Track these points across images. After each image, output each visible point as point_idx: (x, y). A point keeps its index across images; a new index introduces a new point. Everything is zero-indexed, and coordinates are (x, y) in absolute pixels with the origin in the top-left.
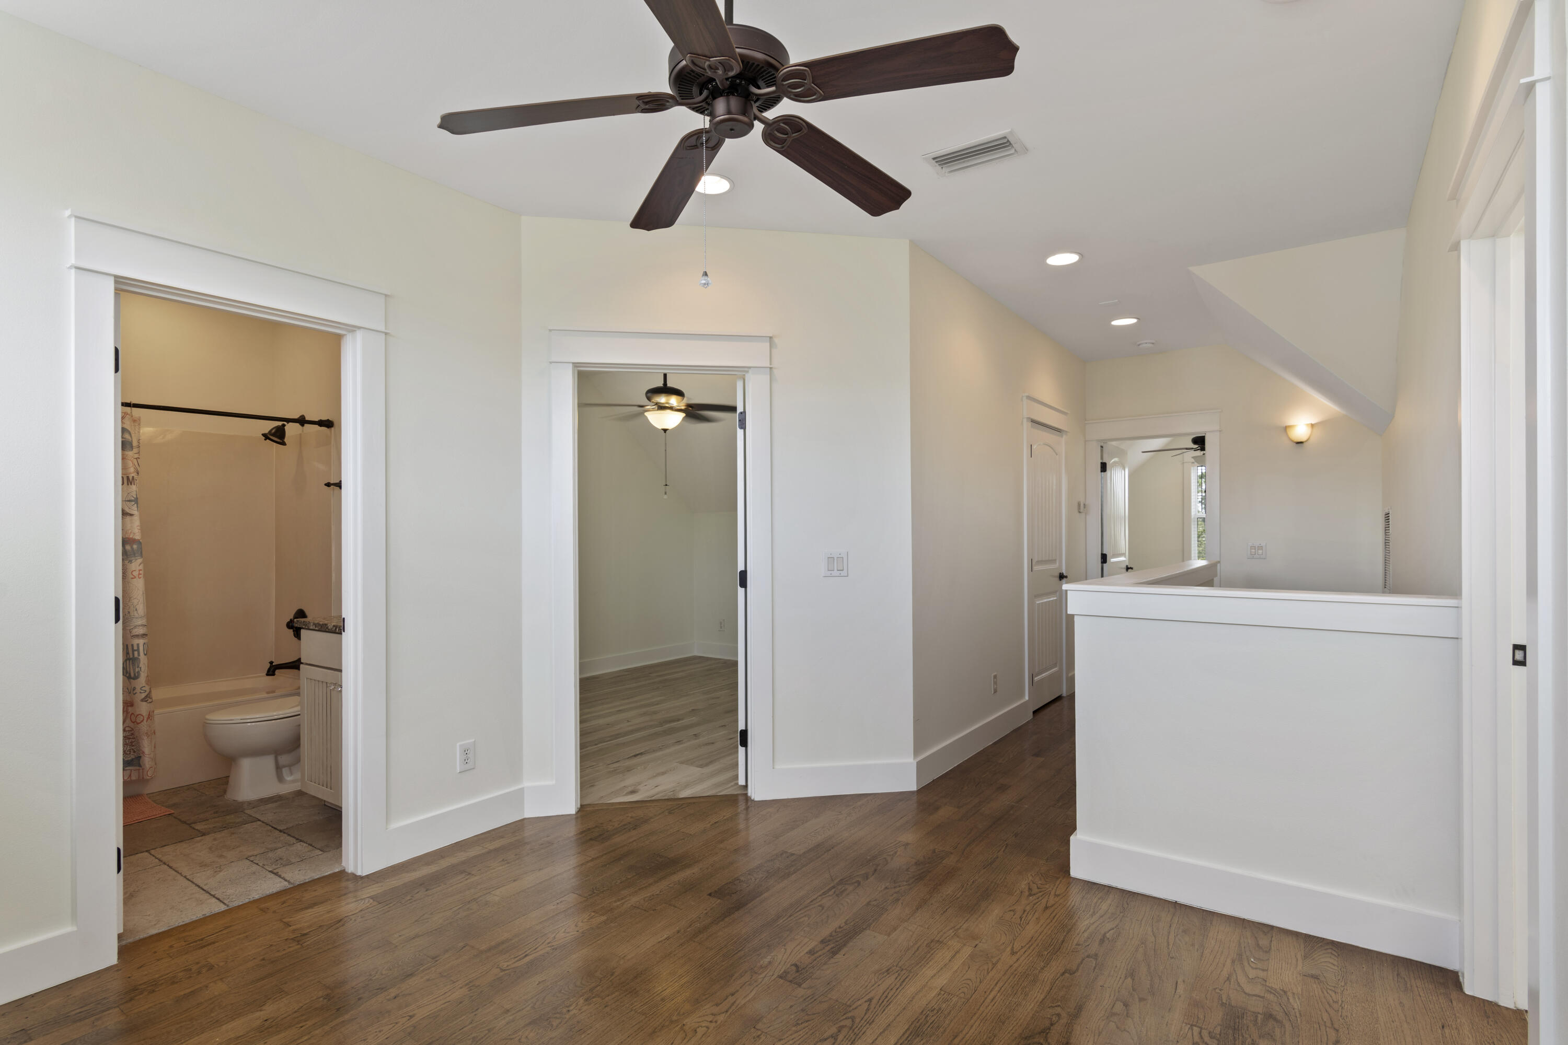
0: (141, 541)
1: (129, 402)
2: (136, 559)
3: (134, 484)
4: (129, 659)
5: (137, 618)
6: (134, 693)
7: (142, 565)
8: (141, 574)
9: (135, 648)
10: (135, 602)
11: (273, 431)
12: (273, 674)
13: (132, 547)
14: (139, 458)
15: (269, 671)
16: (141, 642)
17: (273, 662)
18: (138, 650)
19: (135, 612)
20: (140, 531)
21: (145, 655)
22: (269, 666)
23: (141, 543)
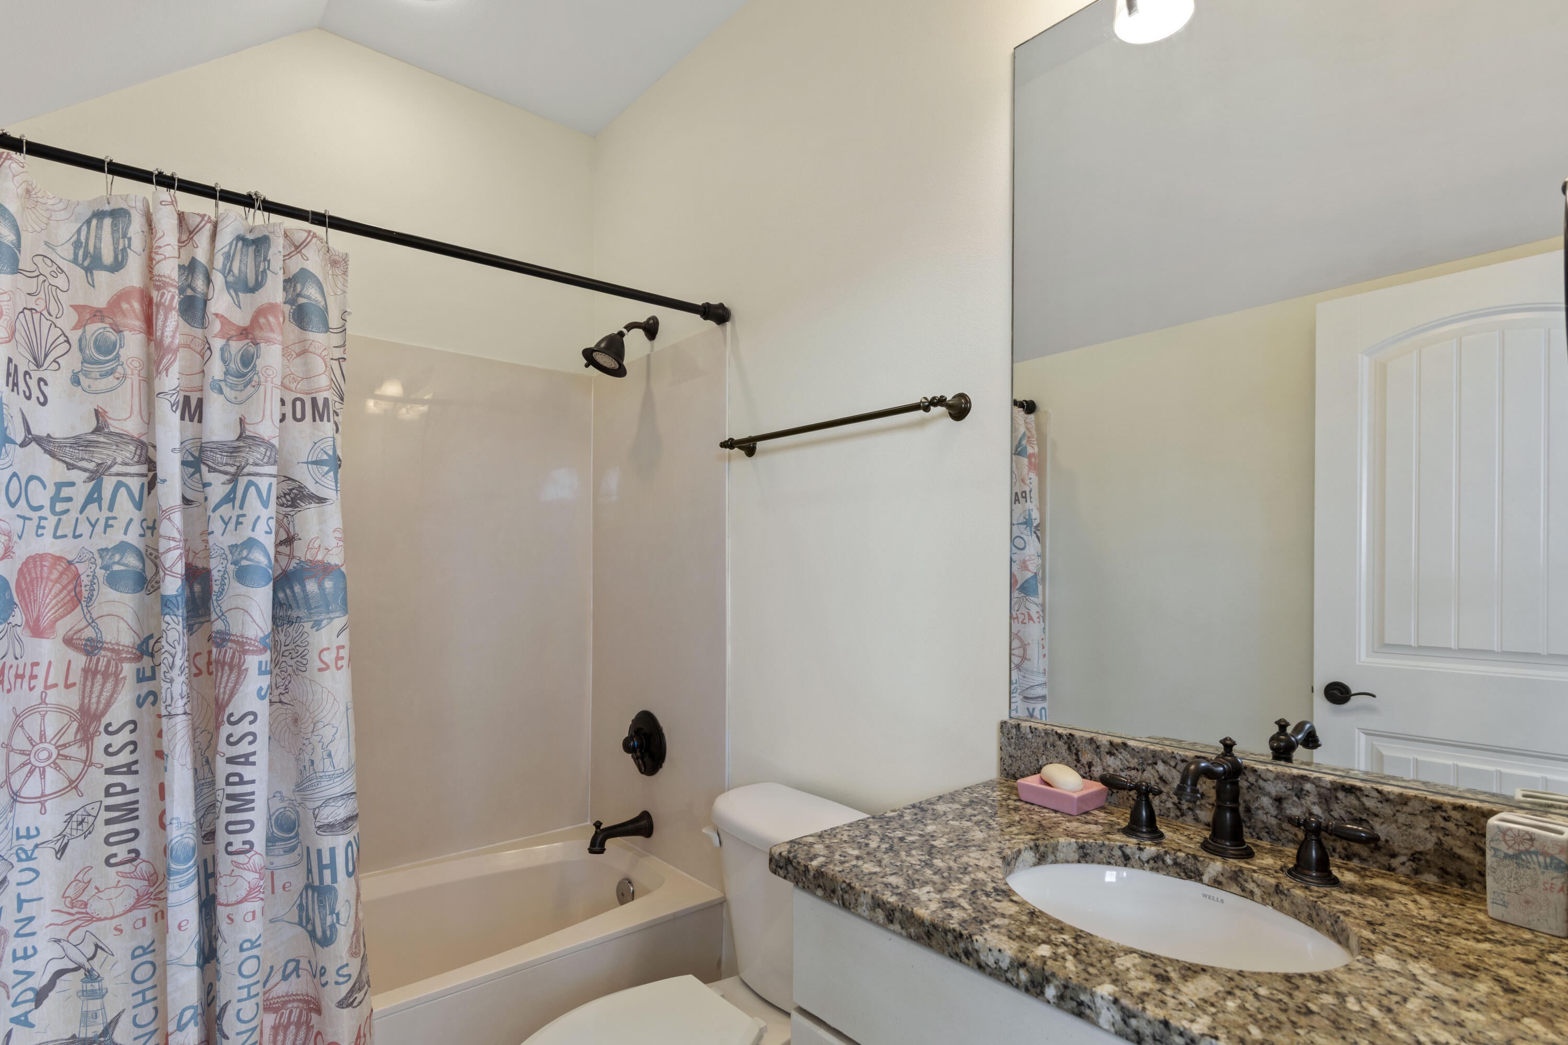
0: (343, 569)
1: (323, 212)
2: (332, 619)
3: (329, 420)
4: (314, 889)
5: (331, 777)
6: (323, 981)
7: (346, 634)
8: (342, 658)
9: (326, 860)
10: (327, 732)
11: (603, 345)
12: (602, 851)
13: (320, 585)
14: (344, 359)
15: (593, 843)
16: (340, 841)
17: (601, 824)
18: (333, 866)
19: (327, 761)
20: (341, 543)
21: (349, 875)
22: (593, 833)
23: (343, 575)
